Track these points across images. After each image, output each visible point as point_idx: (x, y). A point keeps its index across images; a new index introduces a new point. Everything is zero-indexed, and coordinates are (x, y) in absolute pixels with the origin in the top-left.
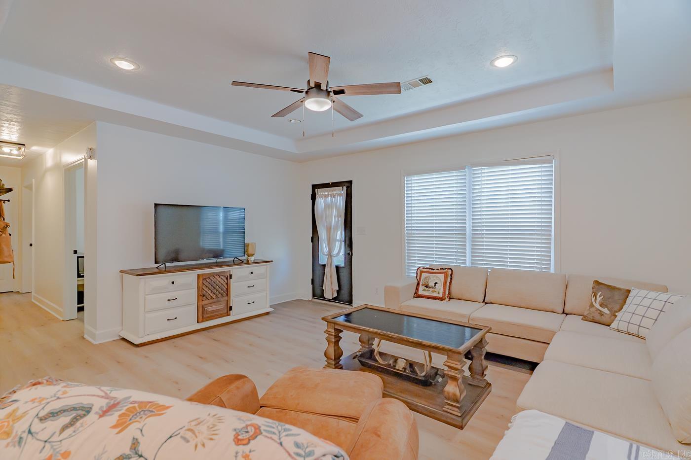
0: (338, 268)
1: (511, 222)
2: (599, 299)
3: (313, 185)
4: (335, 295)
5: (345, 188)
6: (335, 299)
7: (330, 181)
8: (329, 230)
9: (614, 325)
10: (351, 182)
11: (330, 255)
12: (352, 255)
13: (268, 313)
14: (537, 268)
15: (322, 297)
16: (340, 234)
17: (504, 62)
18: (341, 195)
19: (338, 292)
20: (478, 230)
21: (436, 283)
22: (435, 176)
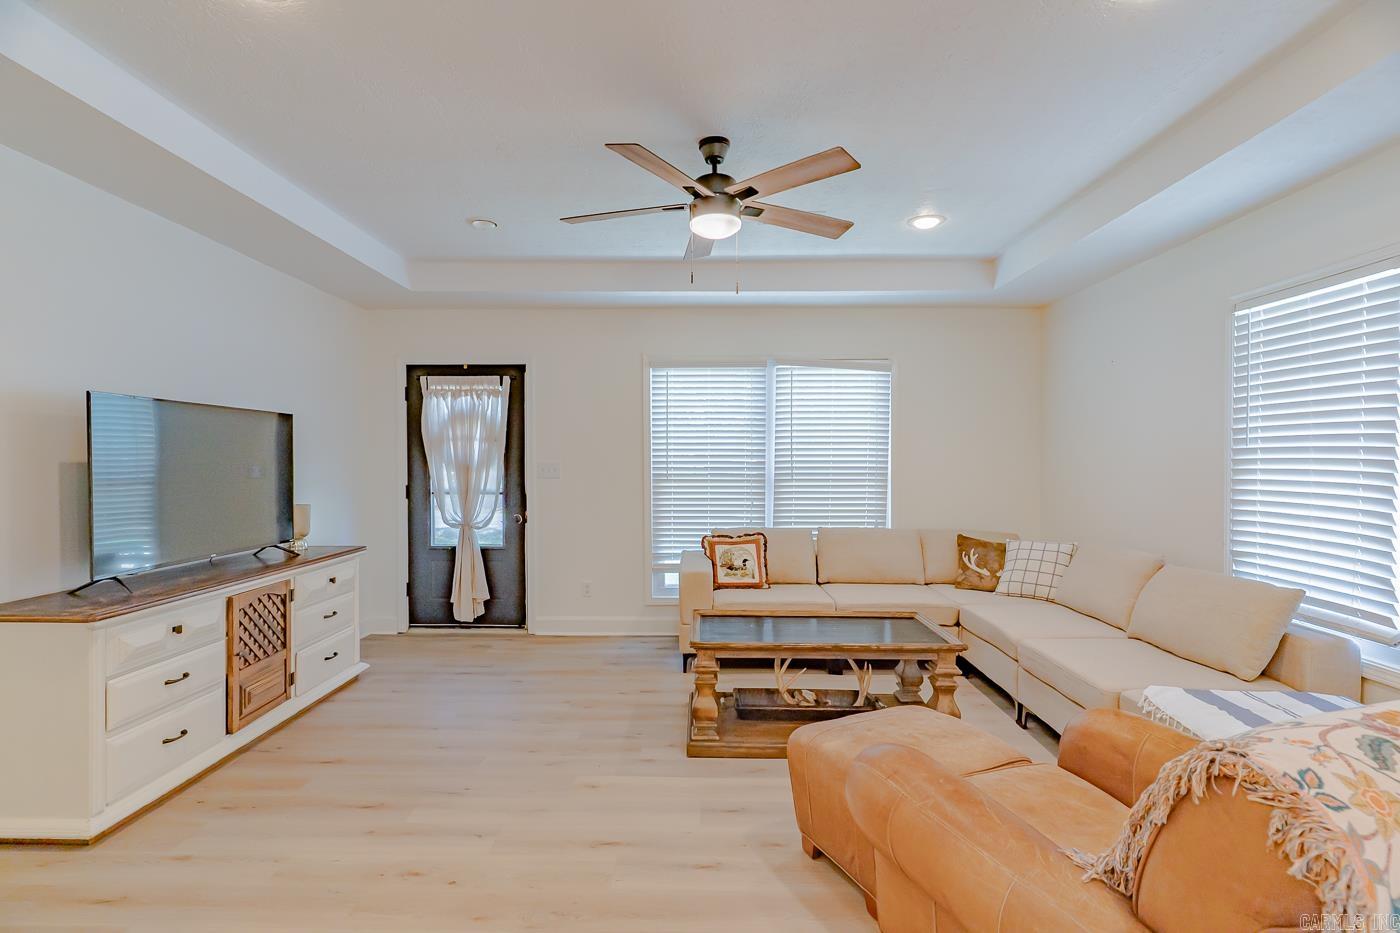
0: (485, 552)
1: (834, 456)
2: (973, 559)
3: (408, 366)
4: (481, 611)
5: (507, 379)
6: (480, 621)
7: (465, 361)
8: (464, 469)
9: (1001, 588)
10: (521, 369)
11: (466, 526)
12: (525, 521)
13: (355, 680)
14: (868, 523)
15: (448, 618)
16: (492, 477)
17: (926, 222)
18: (495, 393)
19: (487, 604)
20: (787, 468)
21: (745, 561)
22: (709, 373)
